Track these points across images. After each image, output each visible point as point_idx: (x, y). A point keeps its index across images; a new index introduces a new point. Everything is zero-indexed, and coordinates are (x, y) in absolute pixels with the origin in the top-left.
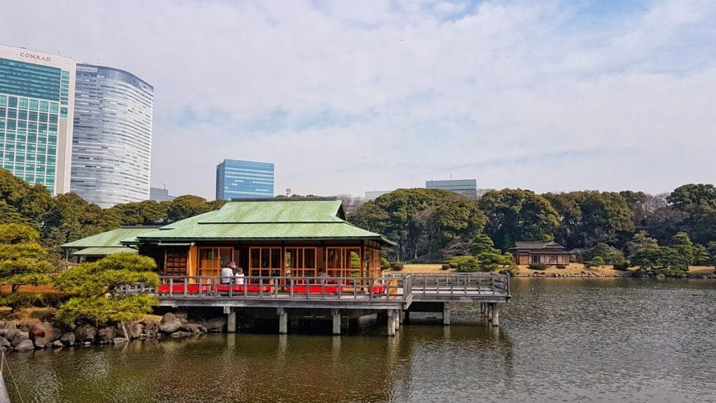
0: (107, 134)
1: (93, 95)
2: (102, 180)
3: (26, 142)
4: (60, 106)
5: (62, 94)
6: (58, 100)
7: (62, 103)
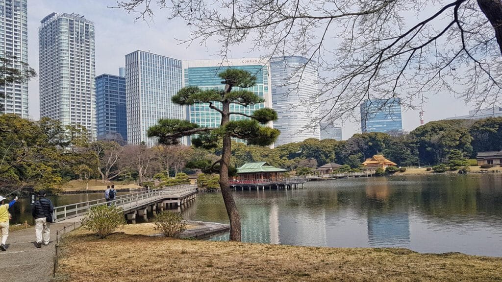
0: (292, 96)
1: (282, 74)
2: (292, 124)
3: (250, 110)
4: (264, 86)
5: (264, 79)
6: (263, 83)
7: (265, 84)
